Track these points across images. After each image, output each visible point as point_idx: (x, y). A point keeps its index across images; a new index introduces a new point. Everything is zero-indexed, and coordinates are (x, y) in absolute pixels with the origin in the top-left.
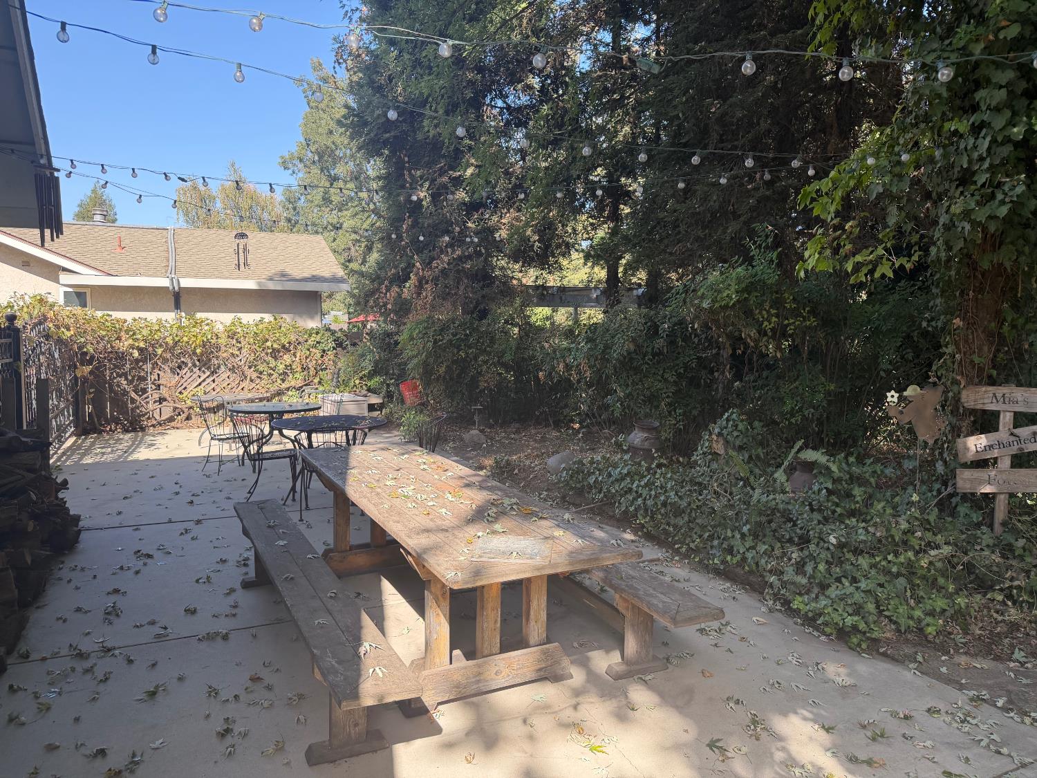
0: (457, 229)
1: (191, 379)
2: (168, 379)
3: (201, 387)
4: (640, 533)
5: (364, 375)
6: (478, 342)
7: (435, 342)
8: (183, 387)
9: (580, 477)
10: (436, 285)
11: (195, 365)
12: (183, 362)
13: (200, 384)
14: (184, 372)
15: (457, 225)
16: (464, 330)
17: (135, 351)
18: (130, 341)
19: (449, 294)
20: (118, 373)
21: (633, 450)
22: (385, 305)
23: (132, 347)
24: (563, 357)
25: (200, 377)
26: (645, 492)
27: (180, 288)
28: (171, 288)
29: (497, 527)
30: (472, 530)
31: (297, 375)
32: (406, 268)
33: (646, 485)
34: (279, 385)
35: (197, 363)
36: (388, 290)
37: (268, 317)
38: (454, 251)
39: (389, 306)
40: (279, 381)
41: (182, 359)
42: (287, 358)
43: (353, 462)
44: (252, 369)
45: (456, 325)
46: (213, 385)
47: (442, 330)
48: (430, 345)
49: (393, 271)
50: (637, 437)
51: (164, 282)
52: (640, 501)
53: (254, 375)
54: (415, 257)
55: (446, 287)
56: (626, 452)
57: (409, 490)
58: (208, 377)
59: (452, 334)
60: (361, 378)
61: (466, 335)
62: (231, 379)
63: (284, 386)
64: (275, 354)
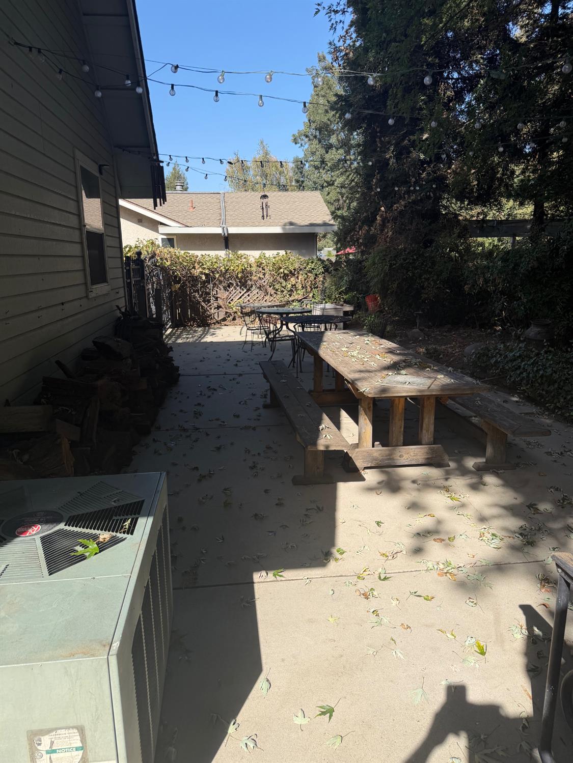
0: (413, 179)
1: (235, 294)
2: (222, 294)
3: (241, 299)
4: (522, 396)
5: (342, 291)
6: (423, 264)
7: (391, 266)
8: (231, 299)
9: (485, 359)
10: (395, 223)
11: (237, 285)
12: (231, 283)
13: (241, 297)
14: (231, 289)
15: (413, 177)
16: (412, 256)
17: (203, 276)
18: (200, 270)
19: (404, 230)
20: (194, 290)
21: (528, 340)
22: (358, 240)
23: (201, 273)
24: (483, 273)
25: (240, 292)
26: (529, 369)
27: (228, 234)
28: (223, 234)
29: (403, 372)
30: (386, 372)
31: (299, 292)
32: (374, 211)
33: (532, 364)
34: (287, 298)
35: (239, 284)
36: (360, 228)
37: (282, 252)
38: (409, 197)
39: (361, 241)
40: (288, 296)
41: (230, 281)
42: (293, 280)
43: (325, 339)
44: (272, 288)
45: (406, 253)
46: (249, 298)
47: (396, 256)
48: (387, 268)
49: (365, 214)
50: (532, 331)
51: (219, 231)
52: (525, 374)
53: (273, 292)
54: (381, 203)
55: (402, 224)
56: (522, 342)
57: (355, 353)
58: (245, 293)
59: (403, 259)
60: (340, 293)
61: (414, 259)
62: (259, 294)
63: (291, 299)
64: (286, 277)
